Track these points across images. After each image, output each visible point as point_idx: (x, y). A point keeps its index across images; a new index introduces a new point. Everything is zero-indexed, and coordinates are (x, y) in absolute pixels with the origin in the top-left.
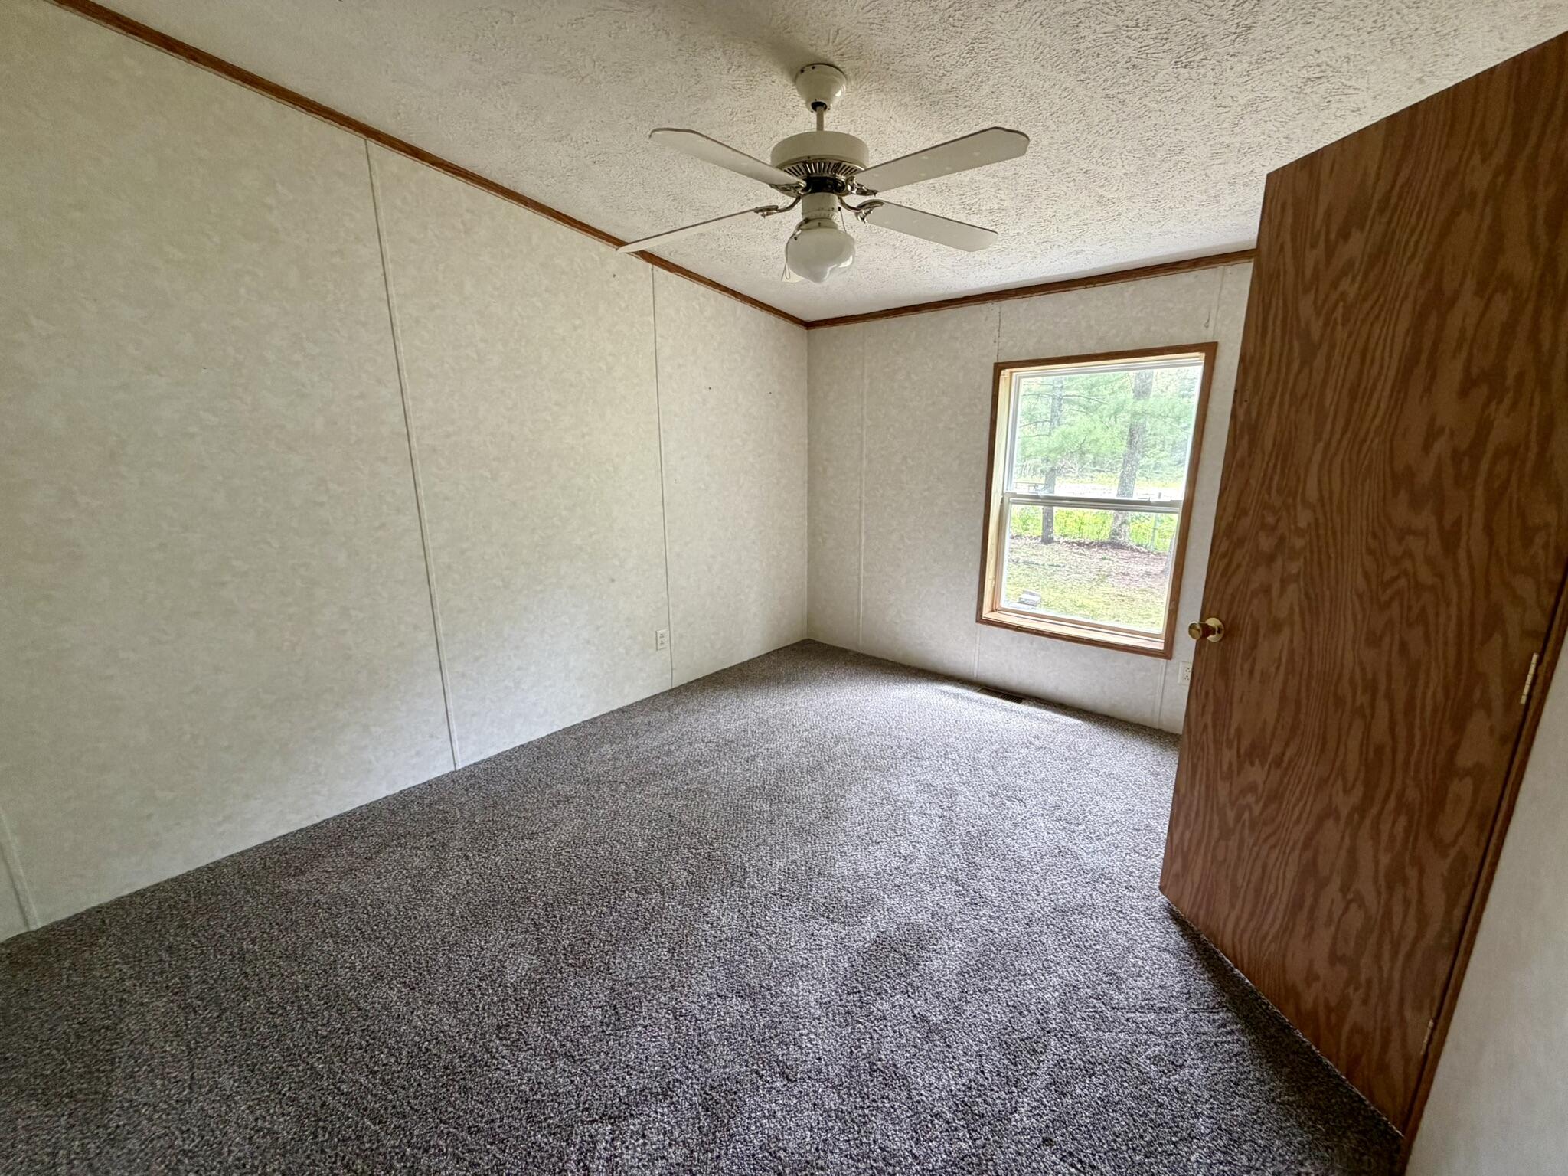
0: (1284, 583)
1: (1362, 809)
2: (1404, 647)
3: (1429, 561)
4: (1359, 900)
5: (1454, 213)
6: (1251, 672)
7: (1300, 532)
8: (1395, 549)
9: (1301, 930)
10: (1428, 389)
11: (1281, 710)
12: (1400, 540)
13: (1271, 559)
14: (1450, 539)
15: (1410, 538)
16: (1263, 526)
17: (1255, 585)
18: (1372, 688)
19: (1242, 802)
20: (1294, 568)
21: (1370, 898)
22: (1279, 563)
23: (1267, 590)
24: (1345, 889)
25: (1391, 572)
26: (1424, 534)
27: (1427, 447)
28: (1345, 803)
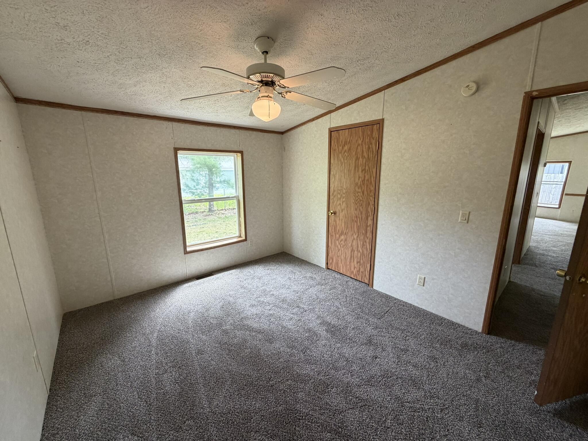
0: (343, 202)
1: (358, 237)
2: (360, 210)
3: (361, 196)
4: (359, 251)
5: (358, 146)
6: (339, 219)
7: (344, 194)
8: (357, 195)
9: (352, 261)
10: (358, 171)
11: (345, 224)
12: (357, 193)
13: (340, 199)
14: (363, 193)
15: (359, 193)
16: (338, 193)
17: (338, 204)
18: (357, 217)
19: (341, 243)
20: (344, 200)
21: (361, 251)
22: (341, 199)
23: (340, 204)
24: (357, 251)
25: (357, 198)
26: (360, 192)
27: (359, 179)
28: (355, 237)
